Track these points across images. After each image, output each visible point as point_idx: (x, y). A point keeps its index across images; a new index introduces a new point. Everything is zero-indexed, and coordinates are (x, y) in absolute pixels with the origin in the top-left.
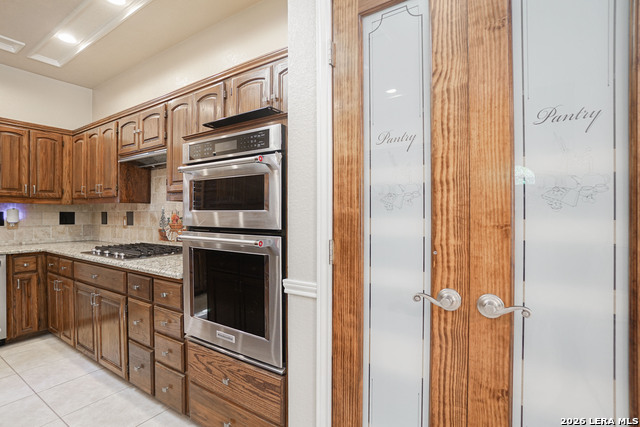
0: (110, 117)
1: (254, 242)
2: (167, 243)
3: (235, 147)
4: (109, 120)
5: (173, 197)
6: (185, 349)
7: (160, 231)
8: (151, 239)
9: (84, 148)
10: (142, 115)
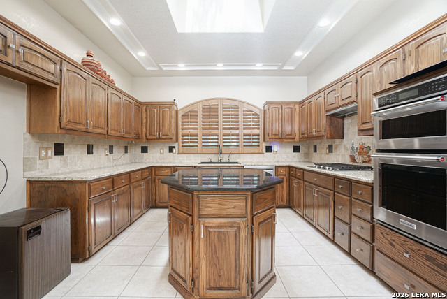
0: (320, 90)
1: (436, 158)
2: (356, 164)
3: (417, 94)
4: (320, 92)
5: (362, 133)
6: (373, 228)
7: (351, 156)
8: (345, 161)
9: (306, 110)
10: (340, 85)
